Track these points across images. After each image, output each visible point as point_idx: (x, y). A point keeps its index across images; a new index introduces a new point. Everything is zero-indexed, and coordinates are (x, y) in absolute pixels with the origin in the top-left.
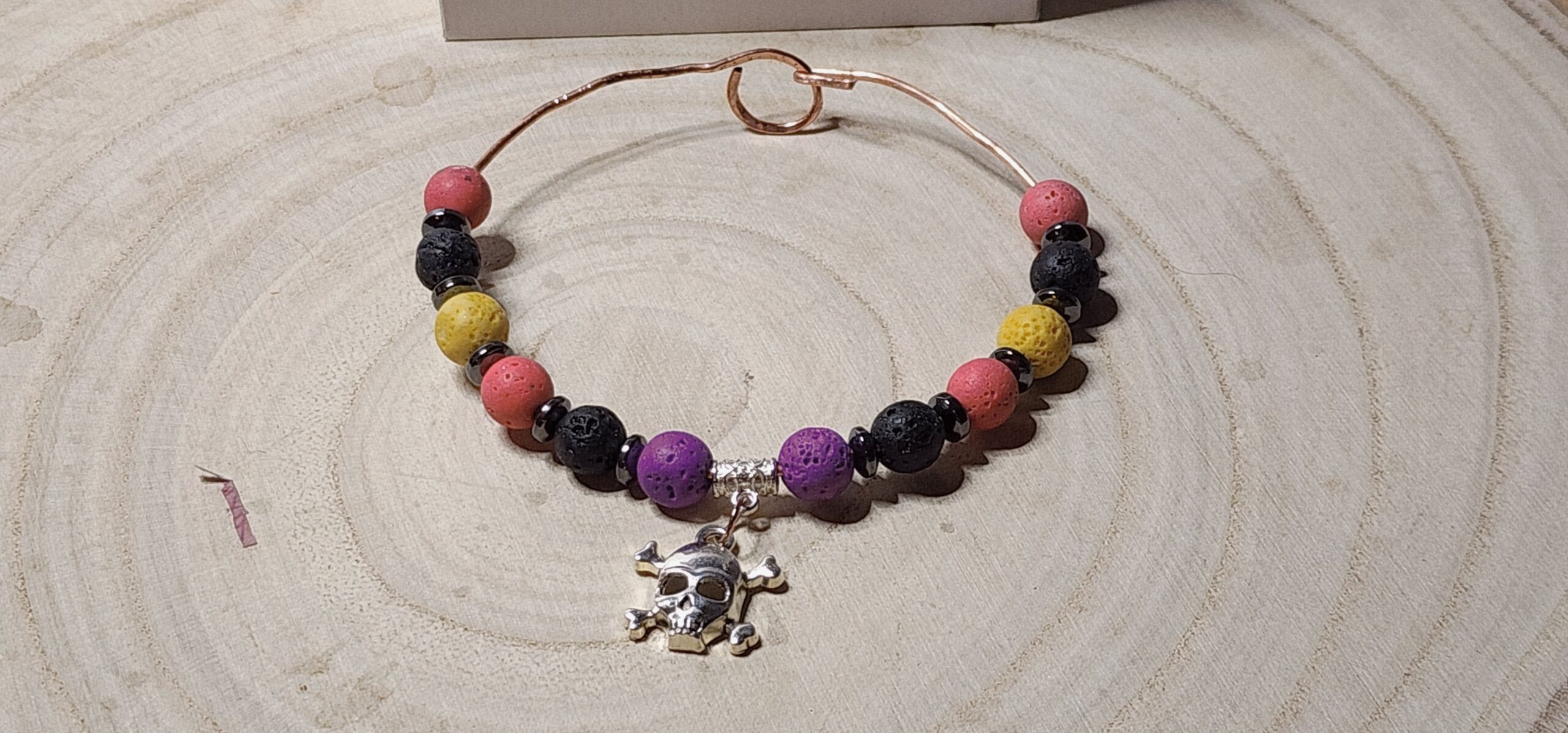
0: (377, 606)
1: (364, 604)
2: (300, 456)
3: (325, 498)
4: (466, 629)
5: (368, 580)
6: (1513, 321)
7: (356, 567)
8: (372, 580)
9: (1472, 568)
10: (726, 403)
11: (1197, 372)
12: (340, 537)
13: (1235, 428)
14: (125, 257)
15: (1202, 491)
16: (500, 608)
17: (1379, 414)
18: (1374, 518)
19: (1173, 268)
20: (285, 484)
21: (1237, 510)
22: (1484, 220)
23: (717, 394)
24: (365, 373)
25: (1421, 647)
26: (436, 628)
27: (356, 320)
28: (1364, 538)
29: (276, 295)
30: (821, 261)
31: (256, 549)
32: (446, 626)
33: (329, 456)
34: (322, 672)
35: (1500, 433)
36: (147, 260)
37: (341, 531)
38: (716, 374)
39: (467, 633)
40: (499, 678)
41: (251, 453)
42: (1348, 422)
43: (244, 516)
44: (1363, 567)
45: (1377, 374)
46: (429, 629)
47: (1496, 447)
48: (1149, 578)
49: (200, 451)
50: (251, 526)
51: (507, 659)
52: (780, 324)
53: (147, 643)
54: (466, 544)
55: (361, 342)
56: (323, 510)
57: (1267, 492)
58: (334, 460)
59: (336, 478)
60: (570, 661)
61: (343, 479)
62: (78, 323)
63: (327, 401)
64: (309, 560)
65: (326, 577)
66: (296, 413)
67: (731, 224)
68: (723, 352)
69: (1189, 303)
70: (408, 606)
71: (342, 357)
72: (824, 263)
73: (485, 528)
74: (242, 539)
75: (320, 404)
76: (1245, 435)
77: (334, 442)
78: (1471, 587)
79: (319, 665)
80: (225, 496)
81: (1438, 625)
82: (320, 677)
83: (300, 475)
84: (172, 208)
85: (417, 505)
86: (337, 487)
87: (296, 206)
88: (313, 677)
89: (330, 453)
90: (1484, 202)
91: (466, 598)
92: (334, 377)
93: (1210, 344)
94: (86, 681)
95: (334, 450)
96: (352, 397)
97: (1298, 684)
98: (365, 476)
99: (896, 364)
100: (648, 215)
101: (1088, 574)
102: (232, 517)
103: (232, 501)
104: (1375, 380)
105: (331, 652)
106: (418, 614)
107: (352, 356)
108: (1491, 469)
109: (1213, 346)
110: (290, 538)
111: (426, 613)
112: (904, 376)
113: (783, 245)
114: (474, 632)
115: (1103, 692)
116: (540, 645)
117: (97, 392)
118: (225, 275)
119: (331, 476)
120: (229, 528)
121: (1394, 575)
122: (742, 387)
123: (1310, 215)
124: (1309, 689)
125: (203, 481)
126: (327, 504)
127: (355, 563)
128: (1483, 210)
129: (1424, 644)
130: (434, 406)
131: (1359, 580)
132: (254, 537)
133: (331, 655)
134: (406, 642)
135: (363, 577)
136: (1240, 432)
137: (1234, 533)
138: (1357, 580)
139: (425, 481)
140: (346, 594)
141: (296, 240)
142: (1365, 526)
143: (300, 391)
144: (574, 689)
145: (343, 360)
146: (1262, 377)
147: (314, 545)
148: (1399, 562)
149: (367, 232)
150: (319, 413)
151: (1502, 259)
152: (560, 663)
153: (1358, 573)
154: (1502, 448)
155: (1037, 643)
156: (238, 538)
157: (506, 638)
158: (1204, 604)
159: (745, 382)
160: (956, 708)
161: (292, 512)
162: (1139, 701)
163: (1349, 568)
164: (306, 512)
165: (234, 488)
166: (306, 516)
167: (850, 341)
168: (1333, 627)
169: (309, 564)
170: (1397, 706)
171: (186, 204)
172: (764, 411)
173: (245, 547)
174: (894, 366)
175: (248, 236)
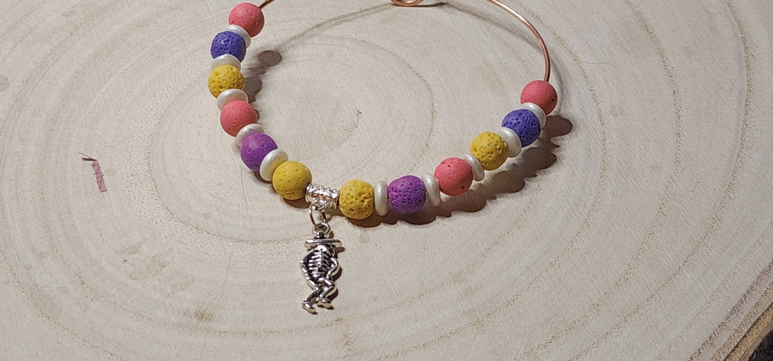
0: (164, 221)
1: (158, 220)
2: (132, 148)
3: (143, 169)
4: (208, 233)
5: (161, 209)
6: (754, 87)
7: (155, 202)
8: (163, 209)
9: (723, 209)
10: (347, 125)
11: (588, 112)
12: (149, 188)
13: (605, 139)
14: (52, 52)
15: (586, 170)
16: (226, 223)
17: (680, 132)
18: (674, 184)
19: (580, 60)
20: (123, 162)
21: (603, 179)
22: (742, 38)
23: (343, 121)
24: (167, 109)
25: (694, 248)
26: (193, 233)
27: (165, 83)
28: (668, 194)
29: (126, 71)
30: (400, 56)
31: (106, 193)
32: (198, 232)
33: (146, 149)
34: (135, 253)
35: (743, 142)
36: (63, 53)
37: (149, 185)
38: (343, 111)
39: (209, 235)
40: (223, 257)
41: (107, 147)
42: (664, 137)
43: (102, 177)
44: (666, 208)
45: (681, 113)
46: (190, 233)
47: (740, 149)
48: (555, 212)
49: (83, 146)
50: (105, 182)
51: (227, 248)
52: (377, 86)
53: (49, 238)
54: (211, 192)
55: (166, 94)
56: (141, 175)
57: (619, 171)
58: (149, 150)
59: (149, 160)
60: (259, 249)
61: (152, 160)
62: (27, 83)
63: (147, 122)
64: (133, 199)
65: (140, 207)
66: (132, 128)
67: (356, 38)
68: (347, 100)
69: (586, 78)
70: (180, 222)
71: (156, 101)
72: (401, 57)
73: (221, 184)
74: (100, 188)
75: (144, 124)
76: (610, 143)
77: (149, 142)
78: (722, 218)
79: (134, 249)
80: (93, 167)
81: (703, 237)
82: (134, 255)
83: (131, 158)
84: (77, 29)
85: (188, 173)
86: (149, 164)
87: (139, 28)
88: (130, 256)
89: (147, 147)
90: (743, 28)
91: (209, 218)
92: (152, 110)
93: (596, 98)
94: (18, 256)
95: (149, 146)
96: (159, 121)
97: (628, 266)
98: (163, 159)
99: (434, 107)
100: (314, 33)
101: (524, 210)
102: (96, 178)
103: (96, 170)
104: (679, 116)
105: (140, 243)
106: (185, 226)
107: (161, 101)
108: (736, 161)
109: (597, 99)
110: (124, 188)
111: (189, 225)
112: (438, 112)
113: (381, 48)
114: (212, 235)
115: (528, 268)
116: (245, 242)
117: (34, 117)
118: (101, 61)
119: (146, 158)
120: (94, 183)
121: (683, 213)
122: (355, 117)
123: (652, 35)
124: (634, 268)
125: (83, 160)
126: (143, 172)
127: (155, 201)
128: (742, 32)
129: (696, 246)
130: (200, 125)
131: (664, 215)
132: (106, 187)
133: (140, 245)
134: (177, 240)
135: (158, 207)
136: (607, 141)
137: (601, 191)
138: (663, 214)
139: (193, 161)
140: (150, 215)
141: (138, 44)
142: (669, 188)
143: (134, 117)
144: (260, 263)
145: (157, 103)
146: (622, 114)
147: (135, 191)
148: (685, 206)
149: (173, 40)
150: (142, 128)
151: (750, 57)
152: (254, 250)
153: (664, 211)
154: (743, 150)
155: (496, 244)
156: (98, 188)
157: (228, 238)
158: (583, 226)
159: (357, 115)
160: (452, 275)
161: (126, 176)
162: (546, 273)
163: (659, 208)
164: (132, 175)
165: (98, 163)
166: (132, 178)
167: (412, 95)
168: (648, 237)
169: (132, 201)
170: (678, 277)
171: (85, 26)
172: (366, 129)
173: (102, 192)
174: (433, 107)
175: (114, 42)
